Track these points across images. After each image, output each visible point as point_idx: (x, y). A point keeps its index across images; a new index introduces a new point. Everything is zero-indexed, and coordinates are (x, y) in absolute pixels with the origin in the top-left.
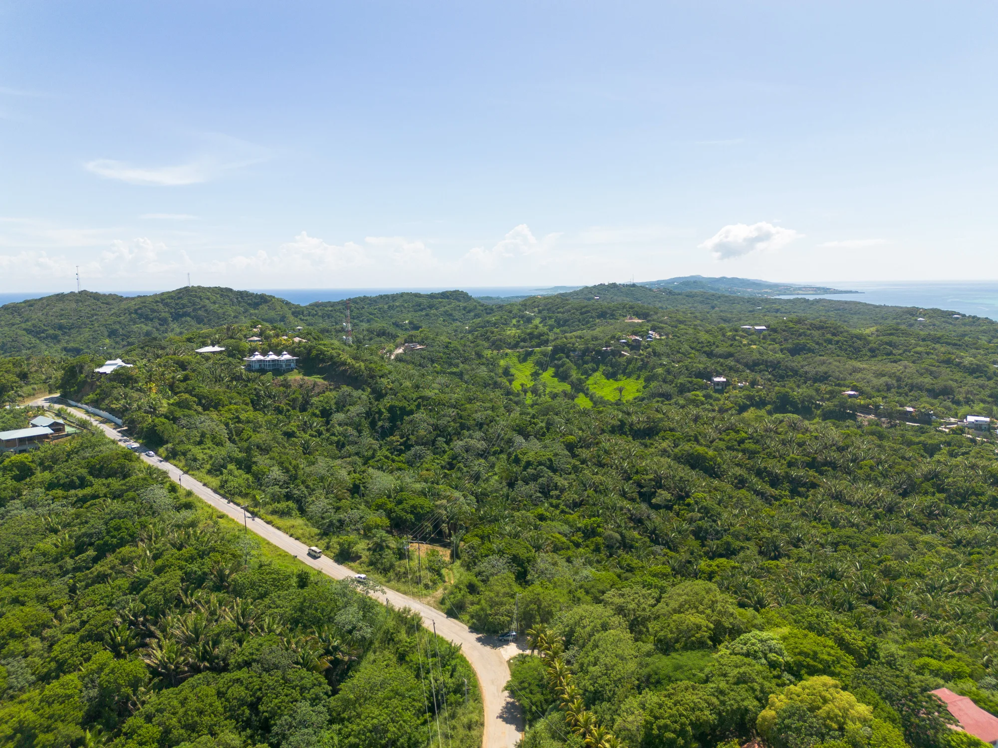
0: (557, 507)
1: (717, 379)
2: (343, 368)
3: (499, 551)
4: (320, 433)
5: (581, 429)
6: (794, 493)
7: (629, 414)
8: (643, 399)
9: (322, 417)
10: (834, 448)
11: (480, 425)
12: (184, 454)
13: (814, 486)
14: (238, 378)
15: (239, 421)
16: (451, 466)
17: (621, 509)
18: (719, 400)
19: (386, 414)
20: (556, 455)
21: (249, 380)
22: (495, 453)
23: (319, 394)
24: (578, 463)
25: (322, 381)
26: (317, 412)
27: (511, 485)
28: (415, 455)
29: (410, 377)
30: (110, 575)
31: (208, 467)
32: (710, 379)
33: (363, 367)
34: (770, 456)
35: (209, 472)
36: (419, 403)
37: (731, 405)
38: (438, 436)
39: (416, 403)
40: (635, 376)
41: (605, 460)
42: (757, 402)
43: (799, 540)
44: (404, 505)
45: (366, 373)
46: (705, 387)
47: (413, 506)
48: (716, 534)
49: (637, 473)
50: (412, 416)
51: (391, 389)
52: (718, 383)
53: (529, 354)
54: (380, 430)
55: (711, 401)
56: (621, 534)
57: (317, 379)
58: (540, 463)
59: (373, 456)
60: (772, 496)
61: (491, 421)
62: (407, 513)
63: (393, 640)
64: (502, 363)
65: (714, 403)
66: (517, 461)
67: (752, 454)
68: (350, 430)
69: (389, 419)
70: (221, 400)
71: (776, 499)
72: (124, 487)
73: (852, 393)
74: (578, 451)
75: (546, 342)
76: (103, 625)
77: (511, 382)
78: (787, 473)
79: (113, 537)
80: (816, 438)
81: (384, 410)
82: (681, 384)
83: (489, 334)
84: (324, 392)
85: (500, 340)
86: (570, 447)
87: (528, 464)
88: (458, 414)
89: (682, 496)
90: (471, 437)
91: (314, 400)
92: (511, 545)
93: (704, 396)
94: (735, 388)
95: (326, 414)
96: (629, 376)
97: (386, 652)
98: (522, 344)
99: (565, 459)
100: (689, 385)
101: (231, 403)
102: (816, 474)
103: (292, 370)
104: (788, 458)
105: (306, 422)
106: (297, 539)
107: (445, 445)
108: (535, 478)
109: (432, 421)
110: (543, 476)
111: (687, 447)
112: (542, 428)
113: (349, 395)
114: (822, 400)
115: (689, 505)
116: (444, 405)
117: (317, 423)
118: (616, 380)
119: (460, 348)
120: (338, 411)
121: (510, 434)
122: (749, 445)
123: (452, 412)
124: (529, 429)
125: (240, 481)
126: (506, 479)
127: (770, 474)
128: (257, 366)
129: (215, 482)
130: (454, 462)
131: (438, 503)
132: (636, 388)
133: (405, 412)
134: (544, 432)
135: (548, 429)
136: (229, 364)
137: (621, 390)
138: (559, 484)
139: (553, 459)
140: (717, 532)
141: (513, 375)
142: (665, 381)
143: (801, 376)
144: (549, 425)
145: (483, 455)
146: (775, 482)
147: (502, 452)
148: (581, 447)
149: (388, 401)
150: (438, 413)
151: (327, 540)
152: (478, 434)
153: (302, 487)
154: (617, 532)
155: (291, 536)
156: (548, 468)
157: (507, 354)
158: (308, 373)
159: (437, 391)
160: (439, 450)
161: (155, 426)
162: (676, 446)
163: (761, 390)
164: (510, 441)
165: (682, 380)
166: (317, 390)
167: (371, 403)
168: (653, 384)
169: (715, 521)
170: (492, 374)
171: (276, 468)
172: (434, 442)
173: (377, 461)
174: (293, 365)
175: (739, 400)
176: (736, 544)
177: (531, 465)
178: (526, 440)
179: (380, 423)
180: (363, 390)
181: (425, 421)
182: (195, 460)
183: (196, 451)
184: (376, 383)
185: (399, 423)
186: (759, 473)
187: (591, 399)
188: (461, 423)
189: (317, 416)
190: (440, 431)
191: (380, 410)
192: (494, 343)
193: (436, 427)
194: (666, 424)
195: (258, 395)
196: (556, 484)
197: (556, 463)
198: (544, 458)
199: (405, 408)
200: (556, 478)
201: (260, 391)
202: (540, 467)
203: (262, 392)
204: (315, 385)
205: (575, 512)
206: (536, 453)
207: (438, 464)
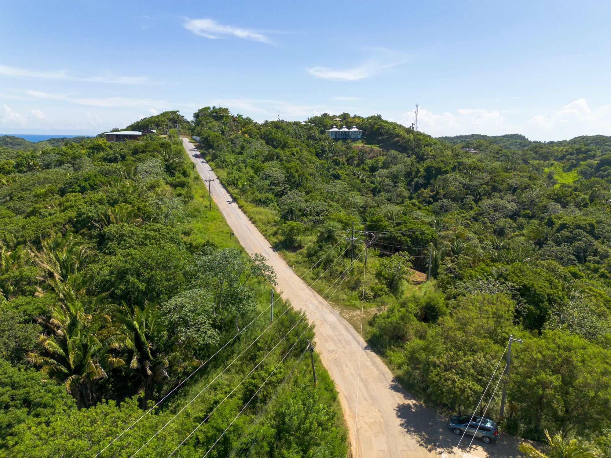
0: (596, 271)
2: (396, 140)
9: (369, 172)
11: (513, 190)
16: (475, 219)
19: (423, 173)
20: (599, 222)
22: (526, 216)
23: (373, 157)
25: (378, 148)
26: (367, 168)
27: (540, 244)
28: (442, 207)
33: (412, 139)
36: (455, 167)
38: (467, 194)
39: (452, 166)
44: (403, 227)
45: (413, 143)
50: (445, 176)
53: (573, 166)
54: (414, 184)
57: (376, 148)
58: (578, 227)
61: (526, 188)
64: (546, 170)
66: (550, 223)
68: (388, 181)
69: (424, 176)
75: (594, 157)
81: (421, 170)
83: (538, 148)
84: (377, 156)
85: (548, 153)
87: (564, 226)
88: (491, 178)
90: (501, 198)
91: (368, 161)
95: (373, 169)
98: (569, 156)
99: (609, 228)
103: (358, 140)
107: (473, 203)
108: (570, 240)
109: (465, 181)
110: (580, 240)
112: (584, 199)
113: (395, 157)
116: (479, 170)
117: (364, 175)
119: (509, 154)
120: (383, 168)
121: (546, 201)
123: (486, 176)
124: (569, 199)
126: (535, 239)
128: (333, 136)
130: (480, 217)
133: (439, 171)
134: (587, 203)
135: (592, 200)
138: (599, 250)
139: (596, 226)
141: (556, 180)
145: (514, 216)
147: (533, 217)
149: (427, 163)
150: (471, 175)
152: (509, 197)
156: (587, 232)
157: (552, 164)
158: (369, 142)
159: (475, 160)
160: (467, 206)
164: (545, 208)
167: (412, 165)
172: (463, 198)
174: (359, 136)
177: (567, 228)
178: (564, 207)
179: (416, 180)
180: (409, 157)
181: (457, 180)
184: (421, 151)
185: (433, 180)
188: (493, 186)
189: (365, 171)
190: (470, 190)
191: (418, 169)
192: (540, 155)
193: (467, 187)
196: (596, 250)
197: (598, 229)
198: (583, 222)
199: (440, 168)
200: (597, 244)
201: (326, 147)
202: (577, 230)
203: (327, 148)
204: (371, 151)
206: (575, 218)
207: (463, 217)
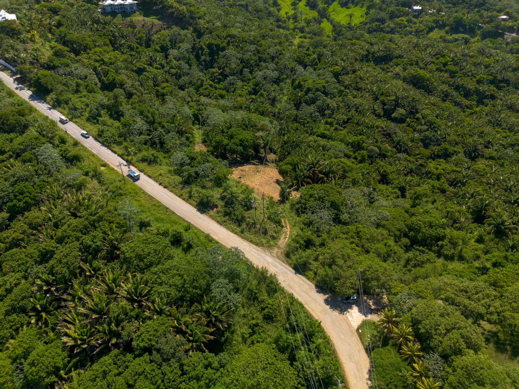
0: (331, 124)
1: (415, 8)
2: (170, 11)
3: (320, 198)
4: (163, 67)
5: (342, 60)
6: (480, 102)
7: (372, 44)
8: (366, 24)
9: (162, 52)
10: (510, 69)
11: (273, 58)
12: (66, 103)
13: (493, 97)
14: (97, 22)
15: (104, 63)
16: (255, 92)
17: (377, 127)
18: (416, 23)
19: (206, 50)
20: (327, 82)
21: (106, 23)
23: (157, 32)
24: (343, 88)
25: (157, 21)
26: (158, 48)
28: (230, 83)
29: (219, 18)
30: (22, 240)
31: (86, 114)
32: (410, 7)
33: (185, 10)
34: (465, 75)
35: (88, 120)
36: (229, 41)
37: (424, 27)
38: (244, 67)
39: (226, 41)
40: (360, 5)
41: (361, 85)
42: (440, 25)
43: (489, 142)
45: (188, 15)
46: (407, 14)
48: (437, 141)
49: (382, 94)
50: (224, 52)
51: (207, 29)
52: (416, 11)
54: (203, 63)
55: (411, 24)
56: (379, 148)
57: (154, 20)
58: (317, 90)
59: (202, 85)
60: (466, 106)
61: (280, 54)
62: (237, 145)
63: (257, 299)
65: (413, 26)
66: (300, 86)
67: (453, 74)
68: (183, 64)
69: (209, 54)
70: (87, 44)
71: (468, 107)
72: (22, 147)
73: (505, 17)
74: (341, 78)
76: (22, 299)
77: (279, 10)
78: (477, 88)
79: (19, 200)
80: (498, 61)
81: (204, 47)
82: (392, 11)
84: (160, 30)
86: (336, 75)
87: (309, 90)
88: (256, 49)
89: (413, 112)
90: (267, 68)
91: (155, 37)
92: (328, 191)
93: (407, 21)
94: (426, 14)
95: (164, 50)
96: (356, 5)
97: (252, 308)
99: (333, 86)
100: (397, 12)
101: (95, 46)
102: (495, 89)
103: (135, 12)
104: (478, 77)
105: (151, 57)
106: (165, 187)
107: (249, 75)
108: (314, 101)
109: (240, 56)
110: (320, 99)
111: (412, 70)
112: (315, 59)
113: (179, 34)
114: (484, 23)
115: (418, 119)
116: (246, 41)
117: (159, 56)
118: (348, 8)
120: (172, 48)
121: (294, 64)
122: (451, 67)
123: (253, 48)
124: (306, 59)
125: (113, 130)
126: (293, 101)
127: (464, 89)
128: (109, 9)
129: (94, 129)
130: (257, 88)
131: (258, 134)
132: (361, 14)
133: (220, 48)
134: (317, 62)
135: (319, 60)
136: (89, 9)
137: (351, 16)
138: (330, 105)
139: (326, 85)
140: (438, 140)
141: (279, 5)
142: (380, 9)
143: (467, 3)
144: (320, 56)
145: (277, 81)
146: (467, 95)
147: (288, 78)
148: (343, 74)
149: (206, 39)
150: (242, 48)
151: (189, 189)
152: (272, 66)
153: (160, 129)
154: (377, 146)
155: (160, 184)
156: (322, 93)
158: (147, 15)
159: (240, 30)
160: (246, 78)
161: (39, 78)
162: (405, 69)
163: (444, 16)
164: (292, 70)
165: (392, 8)
166: (154, 30)
167: (194, 40)
168: (372, 11)
169: (436, 131)
170: (267, 5)
171: (138, 119)
172: (241, 71)
173: (205, 89)
174: (135, 8)
175: (429, 23)
176: (451, 149)
177: (311, 90)
178: (305, 68)
179: (203, 57)
180: (188, 29)
181: (234, 56)
182: (75, 109)
183: (75, 100)
184: (196, 24)
185: (216, 57)
186: (457, 88)
187: (331, 23)
188: (259, 57)
189: (158, 52)
190: (245, 63)
191: (201, 46)
193: (242, 61)
194: (398, 52)
195: (114, 36)
196: (328, 105)
197: (328, 89)
198: (320, 85)
199: (219, 45)
200: (329, 101)
201: (115, 32)
202: (317, 92)
203: (117, 33)
204: (153, 25)
205: (344, 128)
206: (314, 81)
207: (246, 90)
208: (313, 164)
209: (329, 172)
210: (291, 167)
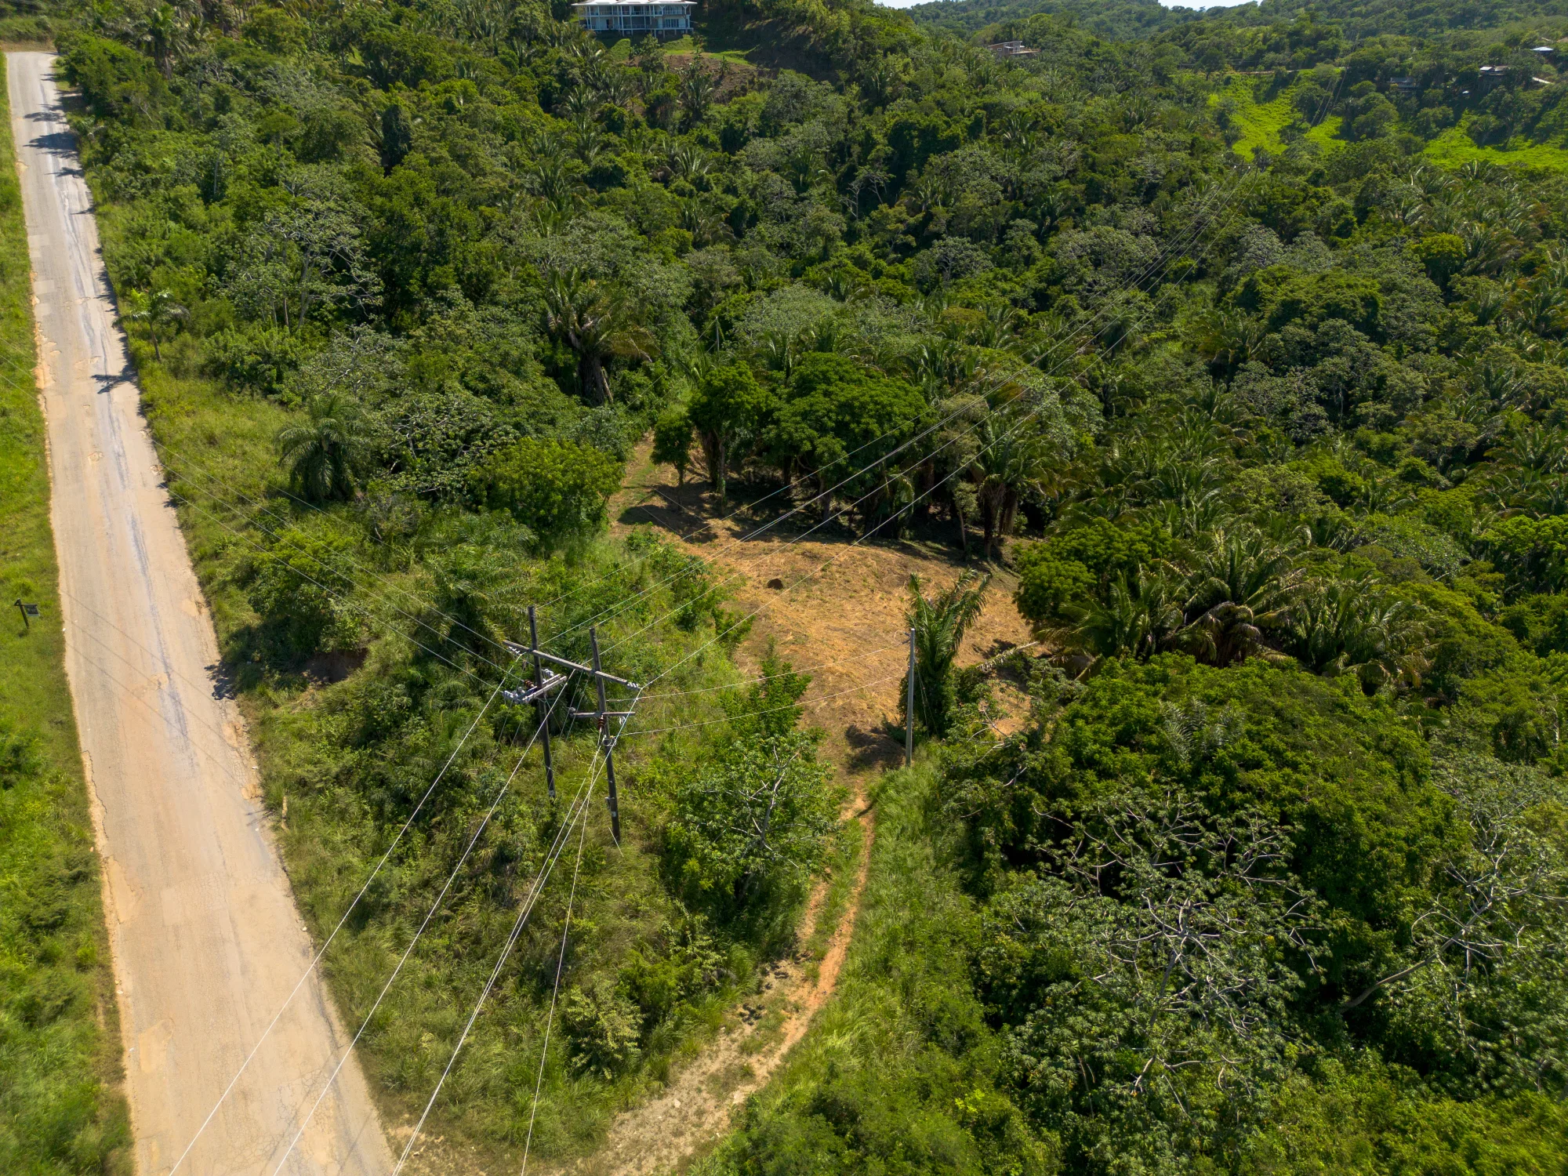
0: (1385, 456)
2: (798, 33)
5: (1478, 217)
9: (722, 151)
11: (1147, 192)
16: (1042, 301)
19: (883, 147)
20: (1389, 288)
22: (1179, 276)
23: (731, 95)
24: (1467, 319)
25: (743, 62)
26: (713, 137)
27: (1223, 370)
28: (943, 264)
33: (847, 28)
36: (978, 122)
38: (1017, 214)
39: (969, 122)
40: (1559, 140)
44: (818, 400)
45: (852, 42)
47: (846, 407)
50: (950, 155)
51: (908, 84)
53: (1282, 82)
54: (859, 190)
57: (736, 60)
58: (1334, 310)
59: (824, 256)
61: (1182, 184)
64: (1214, 99)
66: (1251, 300)
68: (778, 183)
69: (888, 160)
74: (1466, 282)
75: (1332, 54)
77: (1230, 141)
81: (878, 137)
83: (1192, 33)
84: (744, 91)
85: (1218, 46)
86: (1440, 268)
87: (1291, 310)
88: (1085, 157)
90: (1114, 222)
91: (716, 110)
95: (732, 140)
96: (1541, 138)
98: (1271, 55)
99: (1415, 306)
103: (679, 35)
105: (675, 158)
106: (173, 502)
107: (1033, 242)
108: (1308, 355)
109: (1009, 169)
110: (1338, 352)
112: (1341, 211)
113: (798, 95)
116: (1049, 130)
117: (703, 161)
118: (1504, 148)
119: (1119, 57)
120: (762, 134)
121: (1237, 224)
123: (1070, 151)
124: (1300, 211)
126: (1207, 352)
128: (599, 24)
130: (1054, 290)
131: (954, 403)
133: (934, 142)
134: (1348, 223)
135: (1363, 214)
138: (1391, 381)
139: (1381, 299)
141: (1236, 128)
144: (1368, 203)
145: (1149, 279)
147: (1201, 275)
148: (1476, 272)
149: (896, 113)
150: (1027, 150)
152: (1139, 216)
156: (1358, 326)
157: (1228, 81)
158: (715, 44)
160: (1015, 255)
164: (1233, 246)
166: (726, 86)
167: (851, 121)
172: (1003, 230)
173: (831, 271)
174: (681, 20)
177: (1301, 314)
178: (1288, 242)
179: (863, 172)
181: (985, 171)
184: (875, 68)
185: (913, 172)
188: (1091, 183)
189: (710, 147)
190: (1024, 200)
191: (870, 136)
192: (1199, 54)
193: (1014, 190)
196: (1382, 379)
197: (1387, 315)
198: (1349, 293)
199: (935, 129)
200: (1384, 361)
201: (572, 66)
202: (1331, 322)
203: (576, 71)
204: (724, 72)
205: (1457, 482)
206: (1323, 279)
207: (1004, 293)
208: (1233, 580)
209: (1336, 645)
210: (1088, 577)
